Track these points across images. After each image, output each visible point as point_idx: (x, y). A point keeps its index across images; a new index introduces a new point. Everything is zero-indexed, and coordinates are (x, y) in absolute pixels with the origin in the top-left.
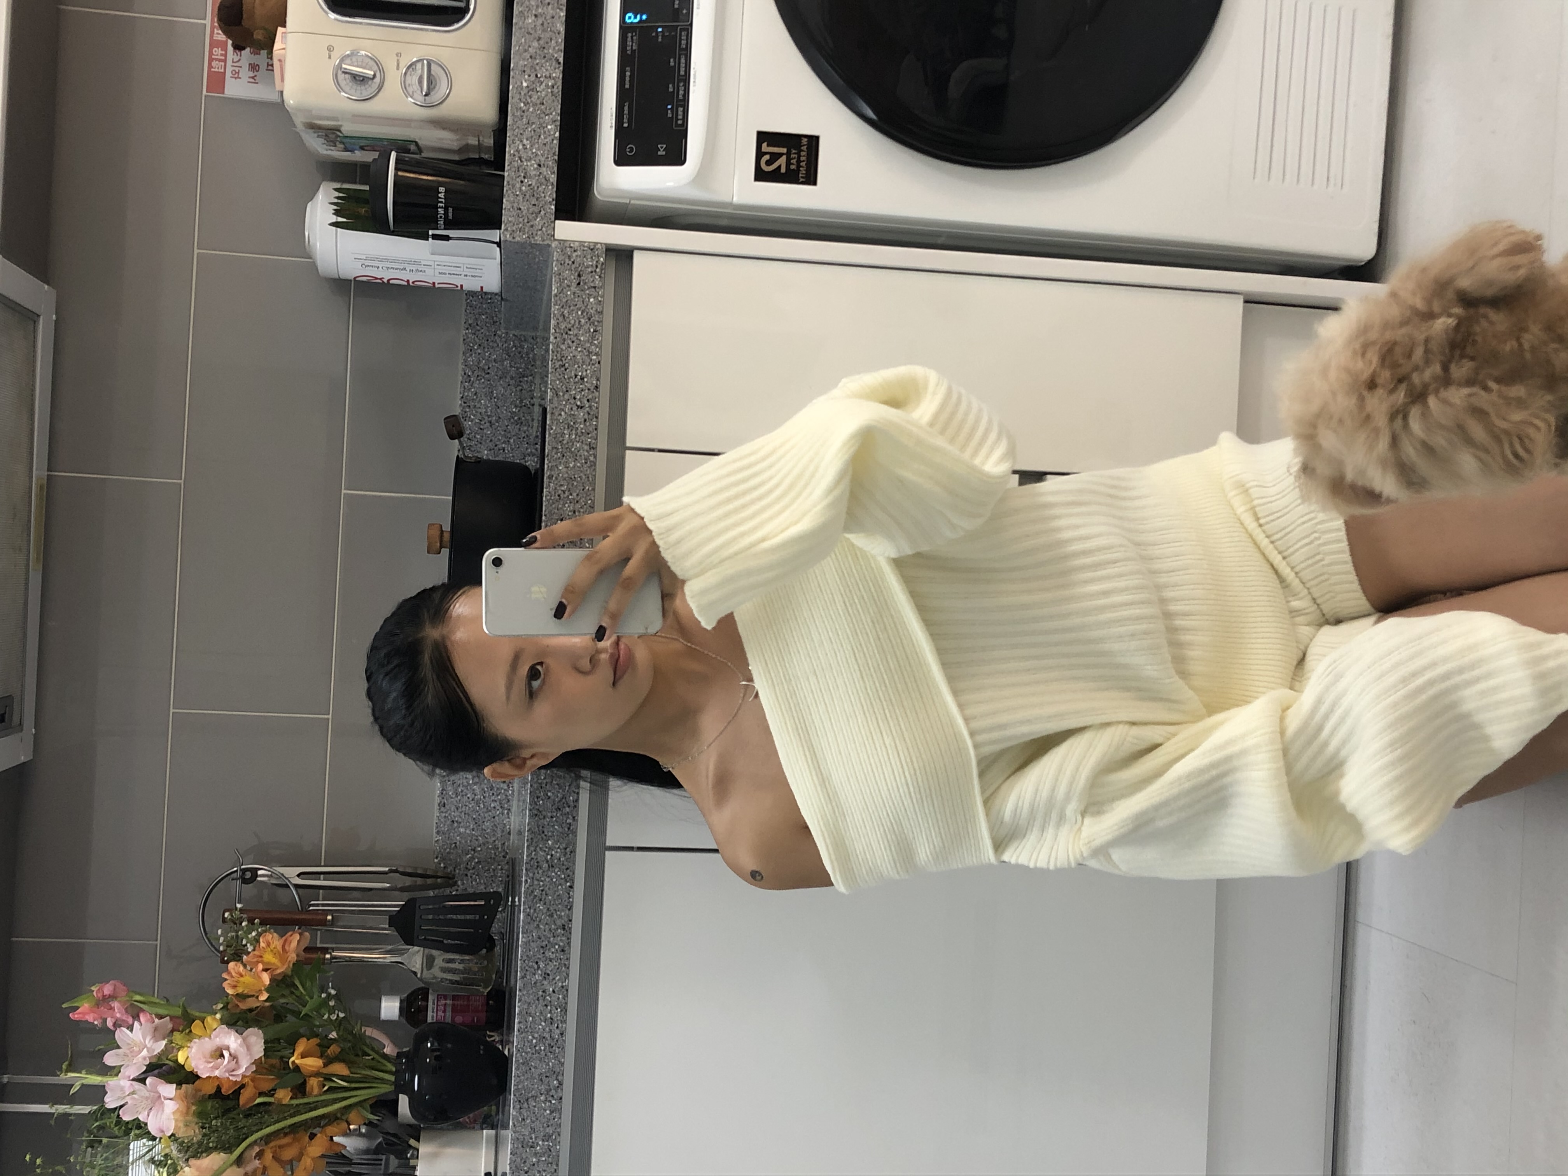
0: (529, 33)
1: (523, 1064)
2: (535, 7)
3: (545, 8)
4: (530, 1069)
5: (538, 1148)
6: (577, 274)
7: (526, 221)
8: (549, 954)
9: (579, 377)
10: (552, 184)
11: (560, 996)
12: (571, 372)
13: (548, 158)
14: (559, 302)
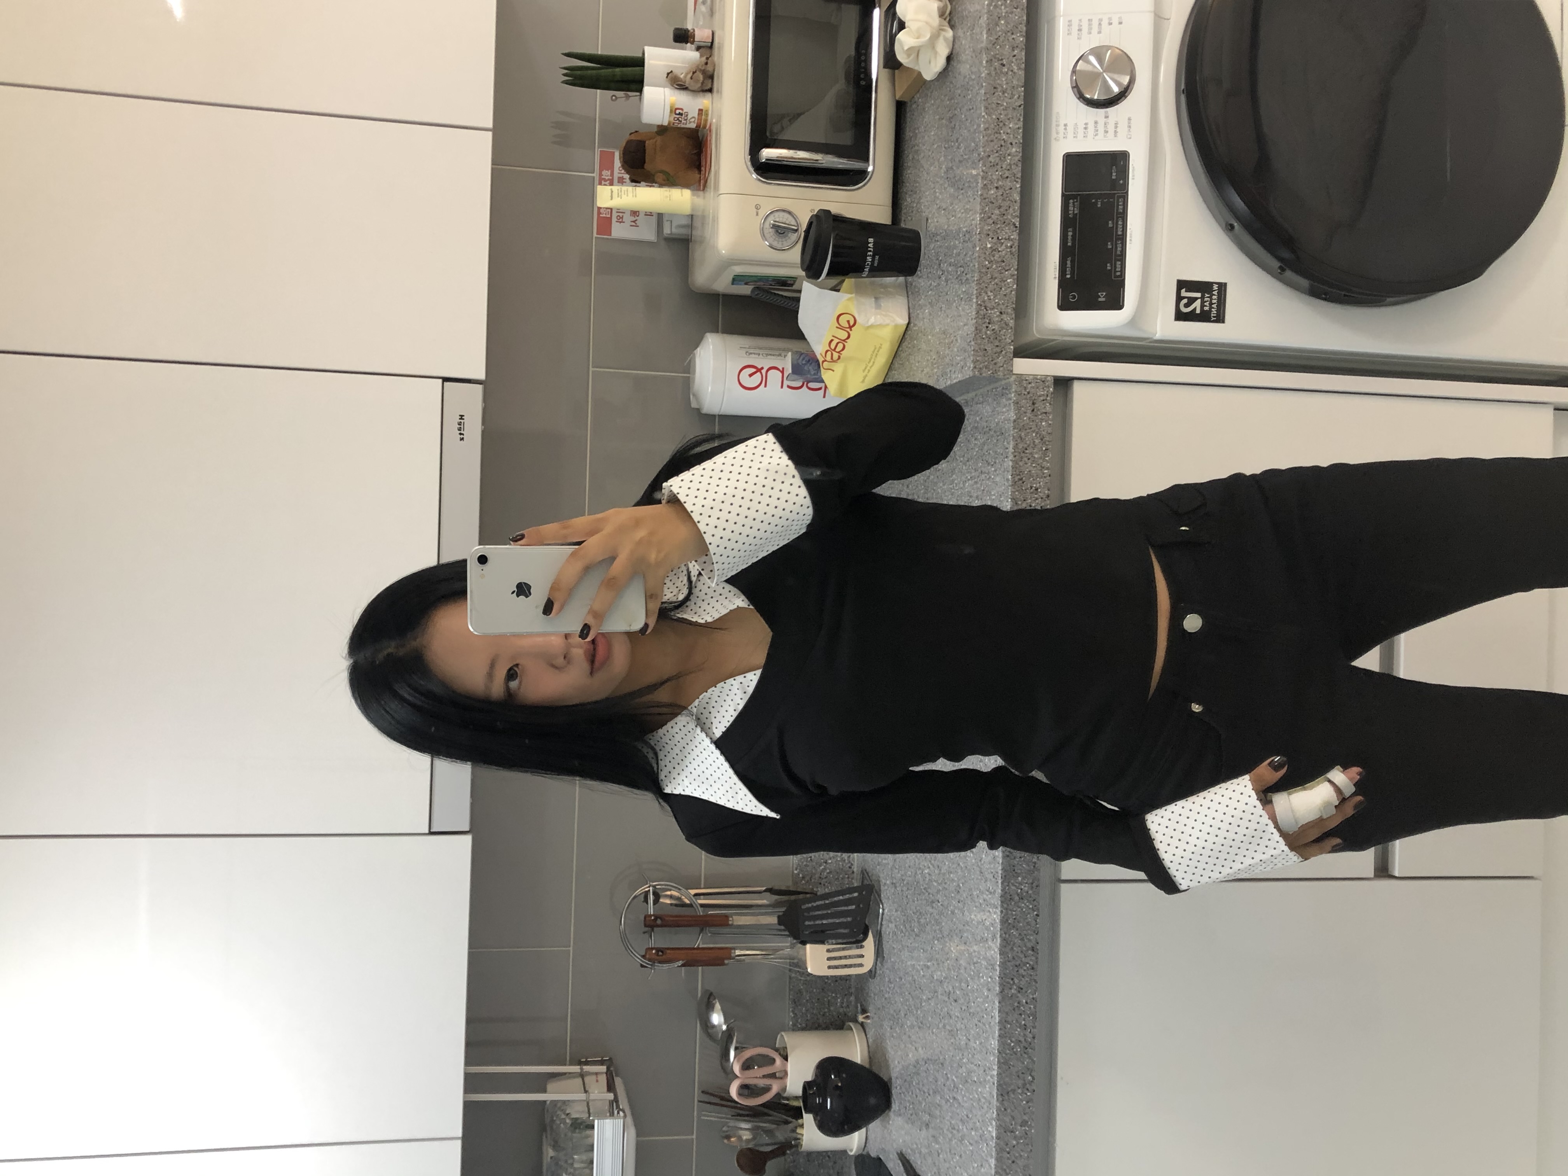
0: (993, 203)
1: (1003, 1063)
2: (996, 181)
3: (1004, 182)
4: (1010, 1068)
5: (1017, 1133)
6: (1031, 402)
7: (990, 360)
8: (1021, 971)
9: (1034, 488)
10: (1011, 328)
11: (1032, 1007)
12: (1027, 484)
13: (1007, 306)
14: (1017, 426)
